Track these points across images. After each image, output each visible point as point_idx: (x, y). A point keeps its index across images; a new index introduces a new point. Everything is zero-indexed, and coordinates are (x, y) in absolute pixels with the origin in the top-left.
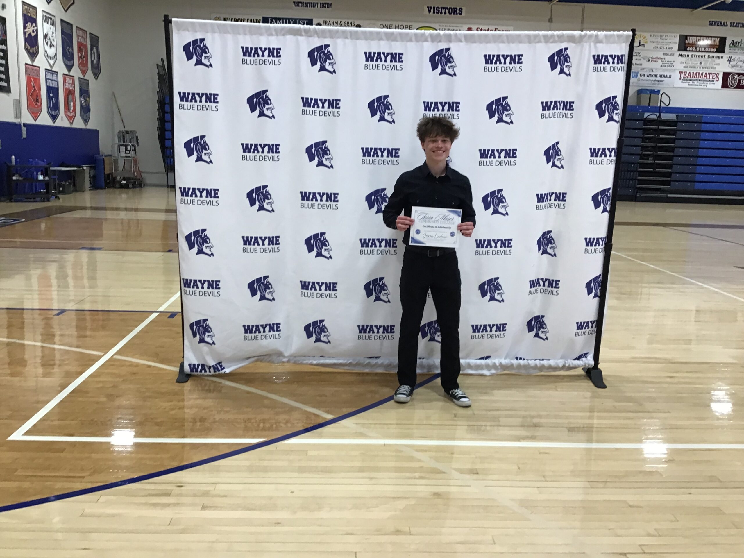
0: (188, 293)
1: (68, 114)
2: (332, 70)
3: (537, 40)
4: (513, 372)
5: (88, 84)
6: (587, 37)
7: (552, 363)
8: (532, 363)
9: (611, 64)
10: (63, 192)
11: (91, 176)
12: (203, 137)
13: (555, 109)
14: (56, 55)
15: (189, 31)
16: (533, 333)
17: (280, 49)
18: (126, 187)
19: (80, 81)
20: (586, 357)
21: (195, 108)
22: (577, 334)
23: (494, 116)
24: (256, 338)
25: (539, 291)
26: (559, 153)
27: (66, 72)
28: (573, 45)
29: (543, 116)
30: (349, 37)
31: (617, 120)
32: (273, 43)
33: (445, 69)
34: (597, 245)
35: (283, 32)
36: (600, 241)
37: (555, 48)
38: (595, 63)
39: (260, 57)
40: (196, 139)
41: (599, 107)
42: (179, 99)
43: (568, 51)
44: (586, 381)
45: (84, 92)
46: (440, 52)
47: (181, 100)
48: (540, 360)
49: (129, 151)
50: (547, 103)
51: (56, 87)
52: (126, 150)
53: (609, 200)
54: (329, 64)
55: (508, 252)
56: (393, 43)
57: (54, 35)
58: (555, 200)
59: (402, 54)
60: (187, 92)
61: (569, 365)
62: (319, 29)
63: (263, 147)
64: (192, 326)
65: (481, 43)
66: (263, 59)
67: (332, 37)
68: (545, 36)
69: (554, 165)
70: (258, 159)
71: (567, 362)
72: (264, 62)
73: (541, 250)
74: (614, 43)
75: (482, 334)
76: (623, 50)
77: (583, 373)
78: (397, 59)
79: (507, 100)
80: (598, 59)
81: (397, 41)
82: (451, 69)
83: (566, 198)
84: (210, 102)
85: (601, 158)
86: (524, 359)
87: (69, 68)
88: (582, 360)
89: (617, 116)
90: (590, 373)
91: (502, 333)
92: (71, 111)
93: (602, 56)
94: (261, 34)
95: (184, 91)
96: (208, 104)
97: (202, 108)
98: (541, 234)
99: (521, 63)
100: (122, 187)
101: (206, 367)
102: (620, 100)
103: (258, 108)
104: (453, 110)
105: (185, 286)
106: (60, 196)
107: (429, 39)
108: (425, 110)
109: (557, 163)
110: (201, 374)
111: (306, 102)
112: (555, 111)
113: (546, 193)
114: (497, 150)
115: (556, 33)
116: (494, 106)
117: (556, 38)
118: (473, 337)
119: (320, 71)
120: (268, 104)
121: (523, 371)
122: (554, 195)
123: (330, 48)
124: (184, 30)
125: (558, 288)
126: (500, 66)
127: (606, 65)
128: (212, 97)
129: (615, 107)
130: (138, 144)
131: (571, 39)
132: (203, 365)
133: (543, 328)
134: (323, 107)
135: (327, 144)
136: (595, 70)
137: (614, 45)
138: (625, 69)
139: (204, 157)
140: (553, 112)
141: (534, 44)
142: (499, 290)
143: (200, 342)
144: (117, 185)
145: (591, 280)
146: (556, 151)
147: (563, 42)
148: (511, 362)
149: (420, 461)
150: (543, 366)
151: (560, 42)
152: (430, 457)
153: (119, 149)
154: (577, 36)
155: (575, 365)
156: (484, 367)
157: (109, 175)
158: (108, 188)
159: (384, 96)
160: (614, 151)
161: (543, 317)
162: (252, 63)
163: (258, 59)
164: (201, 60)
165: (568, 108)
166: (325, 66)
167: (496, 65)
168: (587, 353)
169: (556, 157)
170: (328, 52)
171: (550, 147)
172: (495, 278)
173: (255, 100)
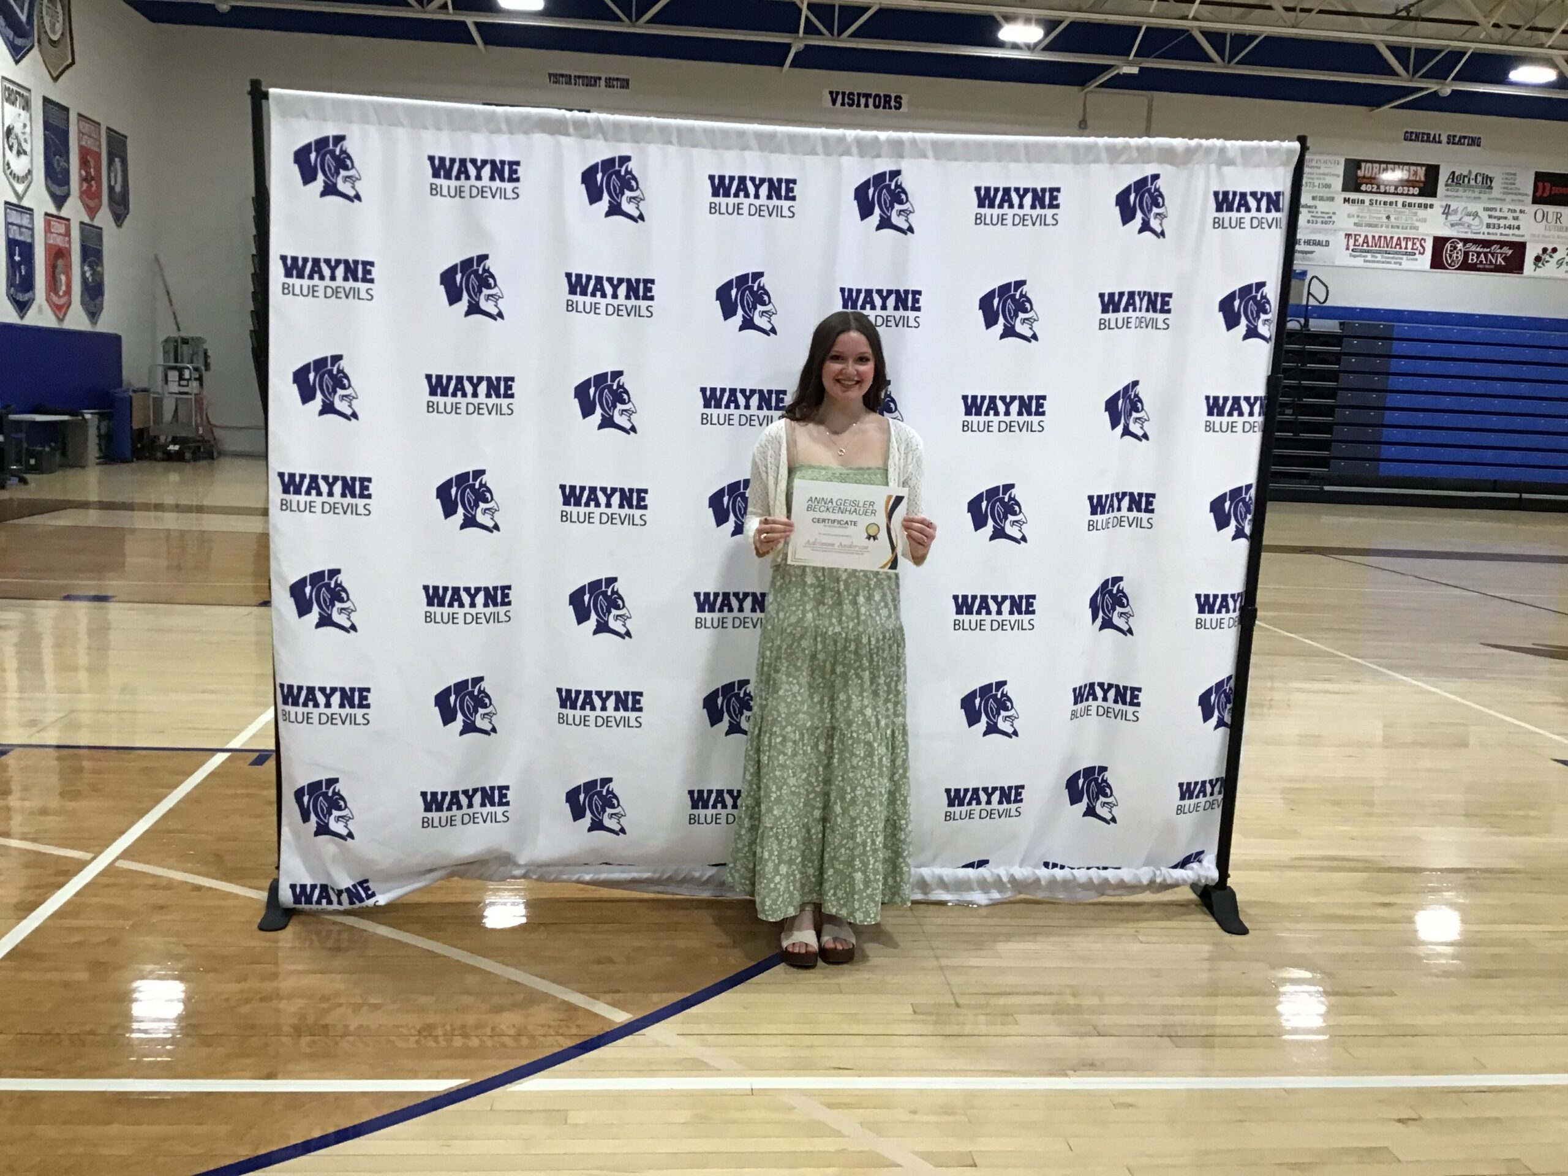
0: (293, 718)
1: (55, 298)
2: (636, 214)
3: (1091, 157)
4: (1040, 895)
5: (100, 237)
6: (1199, 155)
7: (1126, 874)
8: (1081, 875)
9: (1254, 213)
10: (37, 469)
11: (103, 431)
12: (337, 358)
13: (1131, 308)
14: (30, 172)
15: (307, 117)
16: (1083, 806)
17: (518, 163)
18: (178, 457)
19: (82, 230)
20: (1200, 861)
21: (321, 293)
22: (1180, 810)
23: (995, 322)
24: (451, 822)
25: (1094, 711)
26: (1139, 405)
27: (53, 210)
28: (1173, 169)
29: (1103, 325)
31: (1267, 335)
32: (502, 149)
33: (890, 218)
34: (1224, 610)
35: (525, 127)
36: (1230, 601)
37: (1131, 174)
38: (1219, 209)
39: (473, 181)
40: (320, 363)
41: (1226, 305)
42: (282, 271)
43: (1159, 183)
44: (1200, 917)
45: (92, 254)
46: (879, 178)
47: (288, 274)
48: (1098, 868)
49: (188, 380)
50: (1112, 295)
51: (29, 240)
52: (181, 378)
53: (1248, 511)
54: (630, 200)
55: (1026, 625)
56: (775, 157)
57: (28, 130)
58: (1130, 509)
59: (794, 181)
60: (300, 255)
61: (1164, 880)
62: (607, 121)
63: (475, 383)
64: (299, 794)
65: (968, 160)
66: (479, 184)
67: (636, 141)
68: (1110, 149)
70: (463, 410)
71: (1158, 873)
72: (481, 192)
73: (1099, 621)
74: (1258, 166)
75: (969, 808)
76: (1279, 181)
77: (1192, 896)
78: (783, 193)
79: (1025, 288)
80: (1224, 202)
81: (782, 152)
82: (902, 218)
83: (1154, 506)
84: (356, 279)
85: (1230, 419)
86: (1062, 867)
87: (59, 201)
88: (1192, 869)
89: (1267, 327)
90: (1210, 897)
91: (1013, 806)
92: (61, 293)
93: (1235, 194)
94: (475, 130)
95: (295, 255)
96: (351, 283)
97: (335, 292)
98: (1098, 584)
99: (1057, 206)
100: (170, 457)
101: (331, 892)
102: (1272, 292)
103: (465, 294)
104: (906, 308)
105: (285, 702)
106: (28, 476)
107: (855, 150)
108: (845, 306)
109: (1135, 428)
110: (319, 907)
111: (577, 284)
112: (1130, 313)
113: (1110, 493)
114: (1003, 398)
115: (1135, 141)
116: (996, 301)
117: (1135, 154)
118: (948, 817)
119: (608, 214)
120: (489, 287)
121: (1061, 896)
122: (1126, 499)
123: (631, 165)
124: (298, 116)
125: (1138, 705)
126: (1011, 212)
127: (1242, 214)
128: (360, 268)
129: (1262, 307)
130: (207, 366)
131: (1168, 156)
132: (324, 888)
133: (1106, 795)
134: (615, 296)
135: (623, 379)
136: (1218, 224)
137: (1261, 171)
138: (1284, 223)
139: (339, 405)
140: (1126, 315)
141: (1085, 166)
142: (1007, 709)
143: (317, 834)
144: (159, 455)
145: (1211, 689)
146: (1131, 401)
147: (1149, 162)
148: (1034, 873)
149: (838, 1134)
150: (1106, 883)
151: (1144, 162)
152: (861, 1124)
153: (166, 376)
154: (1180, 150)
155: (1177, 880)
156: (975, 886)
157: (141, 432)
158: (138, 459)
159: (753, 274)
160: (1258, 403)
161: (1103, 769)
162: (453, 194)
163: (467, 184)
164: (335, 185)
165: (1159, 306)
166: (619, 204)
167: (1001, 211)
168: (1202, 852)
169: (1131, 415)
170: (628, 172)
171: (1119, 392)
172: (997, 683)
173: (458, 277)
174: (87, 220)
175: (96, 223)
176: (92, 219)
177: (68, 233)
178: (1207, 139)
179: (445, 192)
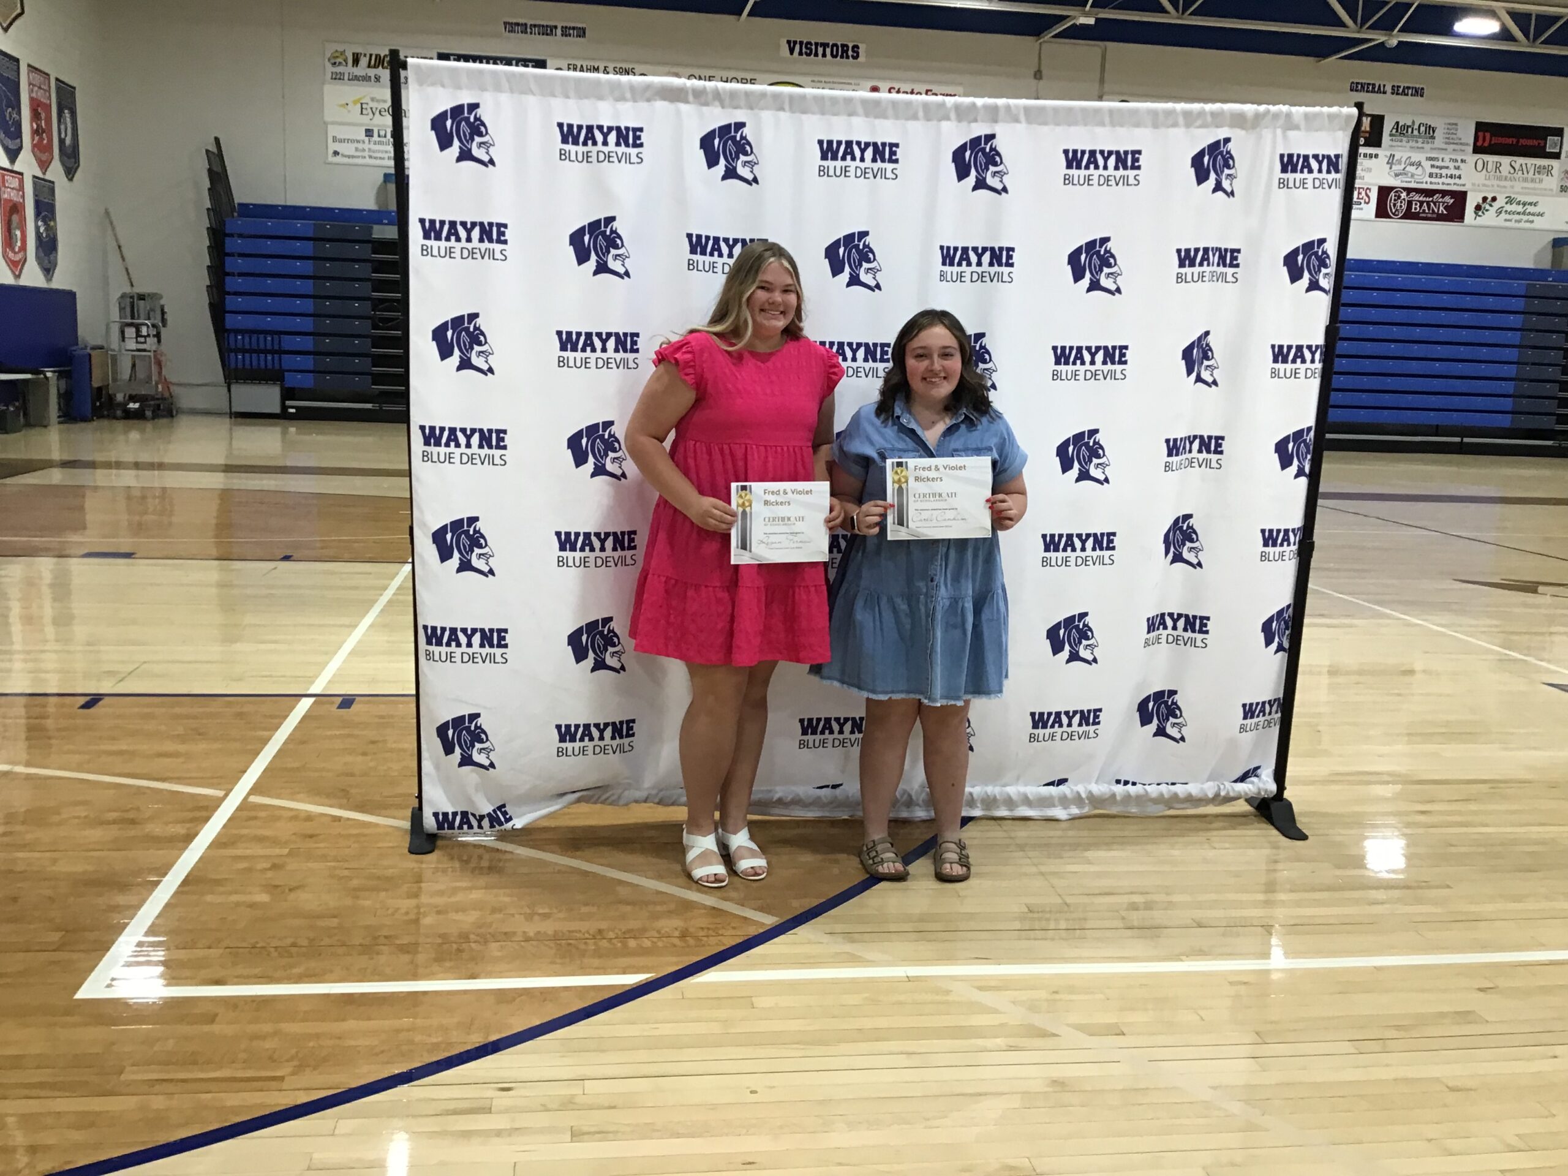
0: (437, 657)
1: (11, 255)
2: (750, 177)
3: (1169, 122)
4: (1114, 810)
5: (53, 190)
6: (1269, 117)
7: (1193, 789)
8: (1153, 790)
9: (1316, 174)
11: (62, 391)
12: (473, 316)
13: (1205, 263)
15: (443, 86)
16: (1153, 727)
17: (641, 130)
18: (138, 415)
19: (35, 183)
20: (1256, 776)
21: (457, 254)
22: (1243, 729)
23: (1083, 277)
24: (582, 751)
25: (1163, 640)
26: (1210, 354)
27: (6, 164)
28: (1243, 133)
29: (1180, 278)
30: (787, 107)
31: (1327, 288)
32: (627, 116)
33: (985, 179)
34: (1285, 543)
35: (648, 94)
36: (1291, 535)
37: (1205, 138)
38: (1284, 170)
39: (600, 147)
40: (457, 322)
41: (1290, 260)
42: (421, 233)
43: (1230, 146)
44: (1257, 825)
45: (45, 209)
46: (975, 142)
47: (427, 236)
48: (1167, 784)
49: (145, 337)
50: (1188, 251)
52: (138, 334)
53: (1308, 452)
54: (745, 163)
55: (1107, 561)
56: (879, 122)
58: (1200, 451)
59: (897, 145)
60: (438, 218)
61: (1228, 793)
62: (724, 90)
63: (604, 338)
64: (442, 731)
65: (1058, 124)
66: (606, 149)
67: (751, 108)
68: (1187, 114)
69: (1199, 379)
70: (593, 365)
71: (1222, 787)
72: (608, 157)
73: (1171, 555)
74: (1320, 130)
75: (1052, 730)
76: (1338, 144)
77: (1247, 808)
78: (887, 156)
79: (1109, 245)
80: (1289, 164)
81: (885, 117)
82: (997, 179)
83: (1223, 448)
84: (491, 240)
85: (1294, 366)
86: (1134, 784)
87: (13, 154)
88: (1252, 783)
89: (1327, 280)
90: (1266, 808)
91: (1092, 728)
92: (17, 249)
93: (1298, 156)
94: (601, 98)
95: (433, 218)
96: (486, 245)
97: (472, 253)
98: (1171, 522)
99: (1139, 168)
100: (129, 415)
101: (471, 818)
102: (1331, 248)
103: (593, 255)
104: (1000, 265)
105: (429, 643)
107: (953, 115)
108: (944, 264)
109: (1206, 375)
110: (461, 832)
111: (697, 244)
112: (1205, 268)
113: (1183, 436)
114: (1089, 349)
115: (1209, 107)
116: (1083, 257)
117: (1209, 119)
118: (1033, 738)
119: (724, 178)
120: (617, 247)
121: (1134, 810)
122: (1197, 442)
123: (746, 131)
124: (433, 84)
125: (1207, 632)
126: (1097, 173)
127: (1306, 175)
128: (495, 229)
129: (1322, 262)
130: (164, 321)
131: (1239, 121)
132: (465, 814)
133: (1175, 717)
134: (730, 255)
136: (1283, 184)
137: (1322, 135)
138: (1342, 183)
139: (476, 361)
140: (1201, 269)
141: (1163, 130)
142: (1087, 638)
143: (461, 765)
144: (119, 413)
145: (1272, 617)
146: (1203, 350)
147: (1221, 126)
148: (1110, 790)
149: (996, 1011)
150: (1175, 797)
151: (1217, 127)
152: (1014, 1003)
153: (123, 333)
154: (1250, 115)
155: (1239, 792)
156: (1056, 803)
157: (100, 389)
158: (98, 418)
159: (859, 233)
160: (1319, 351)
161: (1173, 693)
162: (580, 159)
163: (595, 149)
164: (470, 150)
165: (1228, 261)
166: (735, 168)
167: (1087, 172)
168: (1258, 768)
169: (1202, 363)
170: (742, 138)
171: (1193, 343)
172: (1080, 615)
173: (586, 238)
174: (40, 174)
175: (48, 177)
176: (44, 174)
177: (21, 188)
178: (1274, 104)
179: (573, 157)
